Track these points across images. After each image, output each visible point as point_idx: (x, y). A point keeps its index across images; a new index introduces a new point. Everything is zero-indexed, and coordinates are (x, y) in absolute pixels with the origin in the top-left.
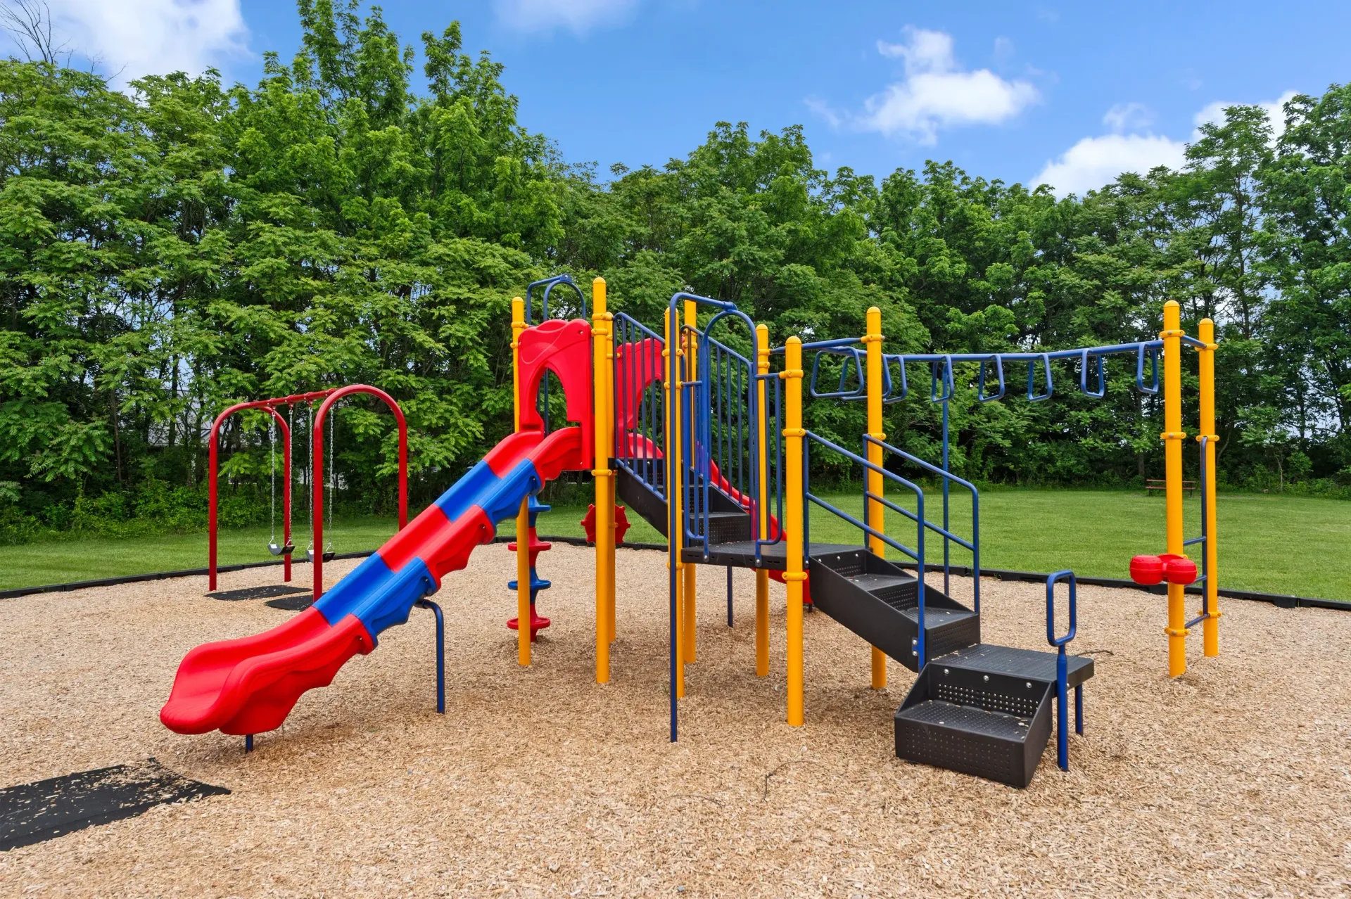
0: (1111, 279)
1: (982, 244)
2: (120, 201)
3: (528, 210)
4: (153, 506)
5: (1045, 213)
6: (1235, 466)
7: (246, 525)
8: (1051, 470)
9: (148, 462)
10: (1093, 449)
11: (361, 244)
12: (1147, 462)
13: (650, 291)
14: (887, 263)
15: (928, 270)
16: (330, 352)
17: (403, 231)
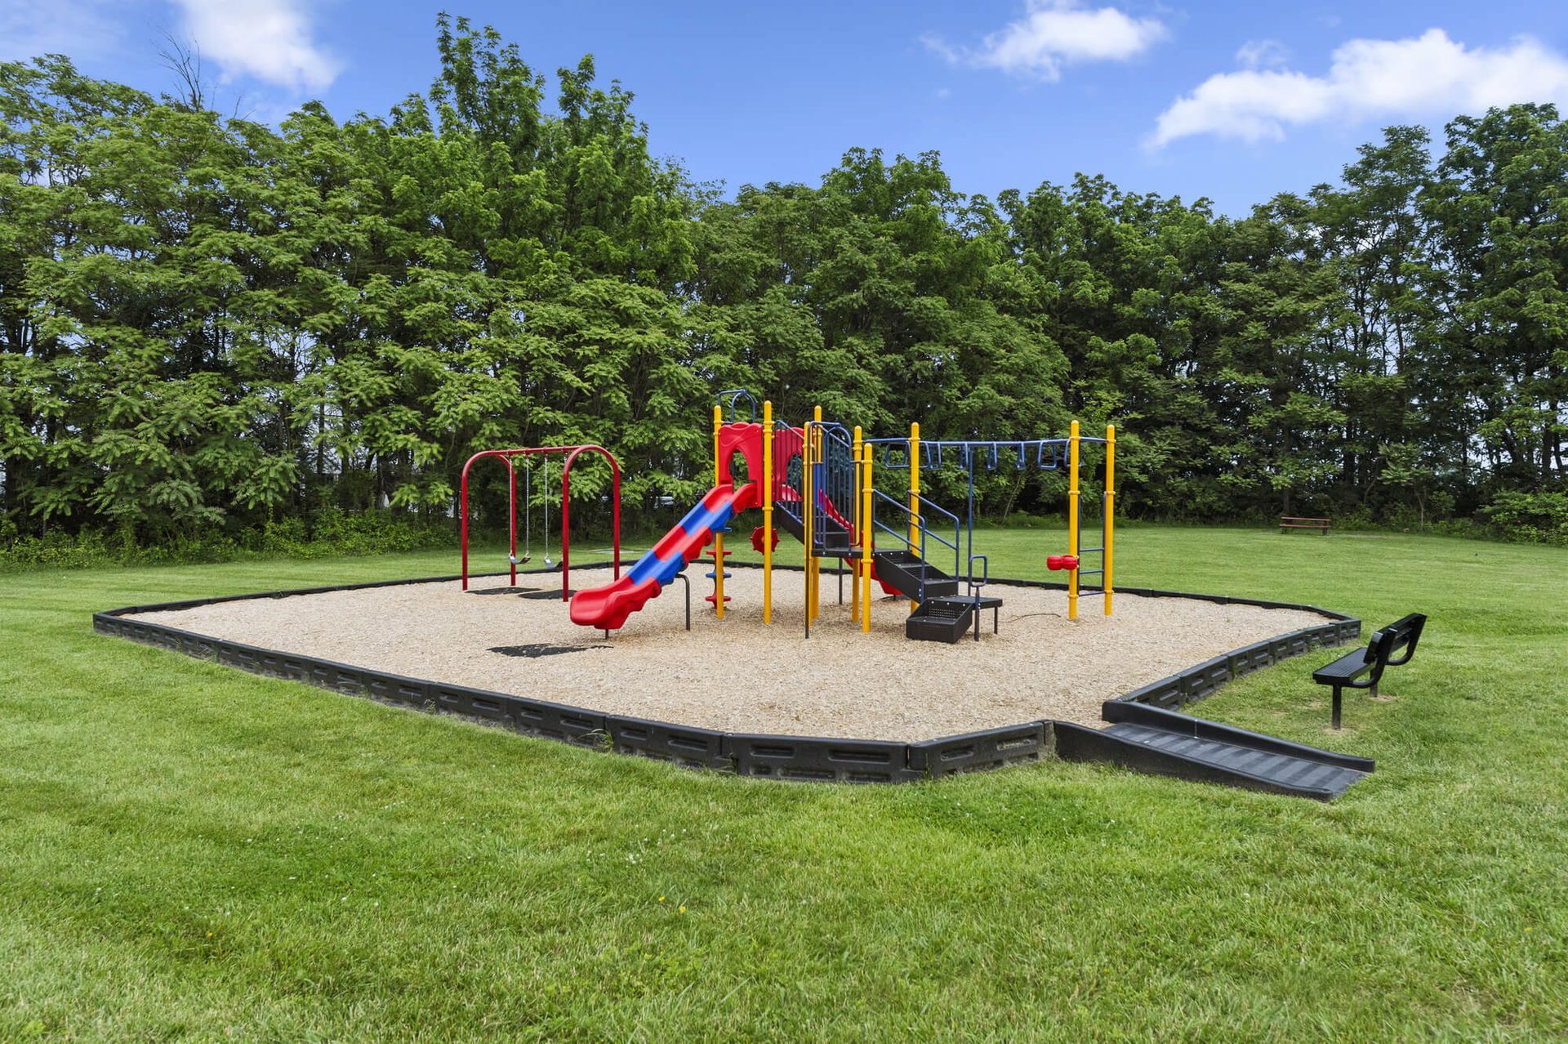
0: (1256, 309)
1: (1129, 266)
2: (297, 251)
3: (663, 247)
4: (330, 531)
5: (1195, 235)
6: (1382, 504)
7: (412, 550)
8: (1191, 506)
9: (326, 491)
10: (1234, 485)
11: (507, 285)
12: (1292, 498)
13: (780, 329)
14: (1025, 287)
15: (1070, 295)
16: (490, 392)
17: (547, 272)
